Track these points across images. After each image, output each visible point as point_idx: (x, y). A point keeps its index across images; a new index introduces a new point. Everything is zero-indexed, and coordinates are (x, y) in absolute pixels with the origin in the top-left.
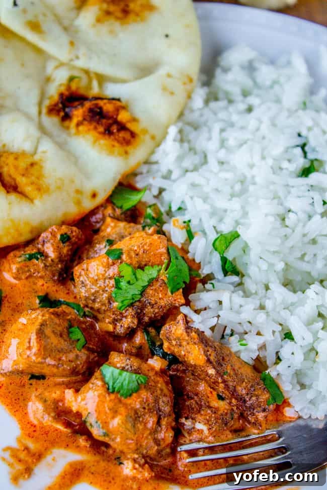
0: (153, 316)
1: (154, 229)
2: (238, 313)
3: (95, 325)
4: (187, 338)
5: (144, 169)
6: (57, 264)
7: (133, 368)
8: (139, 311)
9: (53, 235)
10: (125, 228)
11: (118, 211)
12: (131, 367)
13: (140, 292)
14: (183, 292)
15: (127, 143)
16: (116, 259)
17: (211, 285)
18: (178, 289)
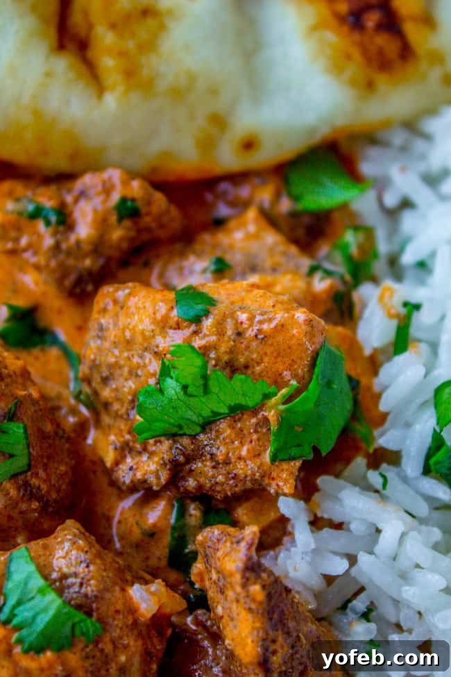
0: (208, 485)
1: (331, 287)
2: (404, 577)
3: (88, 431)
4: (239, 589)
5: (398, 138)
6: (85, 256)
7: (83, 590)
8: (181, 459)
9: (107, 190)
10: (271, 250)
11: (285, 205)
12: (81, 585)
13: (201, 421)
14: (300, 469)
15: (382, 63)
16: (186, 320)
17: (381, 480)
18: (293, 459)
